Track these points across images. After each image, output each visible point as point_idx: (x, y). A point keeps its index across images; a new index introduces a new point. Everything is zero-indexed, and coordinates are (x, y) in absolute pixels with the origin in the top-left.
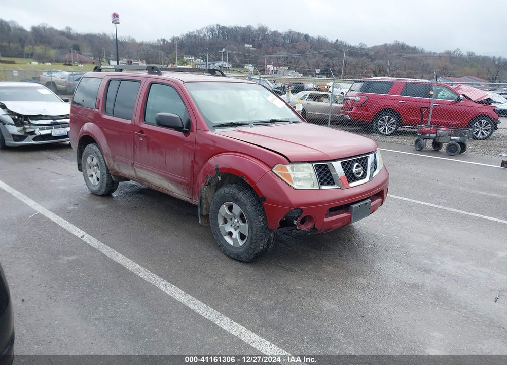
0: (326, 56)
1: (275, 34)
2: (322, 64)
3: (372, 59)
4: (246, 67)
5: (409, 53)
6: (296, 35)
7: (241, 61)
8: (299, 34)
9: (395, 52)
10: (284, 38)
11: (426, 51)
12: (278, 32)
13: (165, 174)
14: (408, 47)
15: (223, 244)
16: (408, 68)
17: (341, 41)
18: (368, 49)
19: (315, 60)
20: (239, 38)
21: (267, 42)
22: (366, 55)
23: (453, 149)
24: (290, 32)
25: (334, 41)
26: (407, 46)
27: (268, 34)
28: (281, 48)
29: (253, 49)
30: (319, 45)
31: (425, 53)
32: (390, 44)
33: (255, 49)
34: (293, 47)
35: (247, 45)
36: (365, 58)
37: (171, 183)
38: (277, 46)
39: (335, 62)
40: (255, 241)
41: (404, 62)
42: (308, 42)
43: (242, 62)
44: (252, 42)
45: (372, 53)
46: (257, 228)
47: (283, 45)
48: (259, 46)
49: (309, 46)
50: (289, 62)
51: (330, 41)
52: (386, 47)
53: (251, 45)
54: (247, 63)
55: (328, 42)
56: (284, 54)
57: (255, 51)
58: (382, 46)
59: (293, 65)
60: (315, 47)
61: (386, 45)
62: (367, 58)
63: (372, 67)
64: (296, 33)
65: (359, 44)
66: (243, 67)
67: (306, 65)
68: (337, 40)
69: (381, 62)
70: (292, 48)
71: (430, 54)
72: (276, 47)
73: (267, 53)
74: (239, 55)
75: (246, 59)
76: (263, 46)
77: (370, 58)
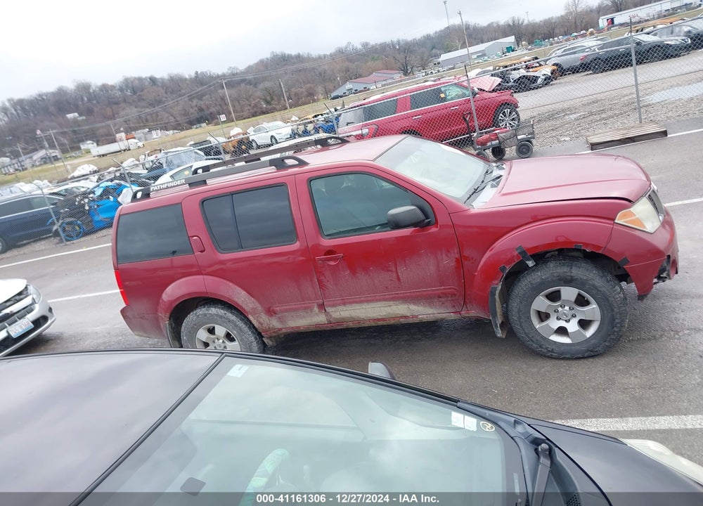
0: (191, 98)
1: (104, 88)
2: (192, 111)
3: (254, 83)
4: (83, 147)
5: (294, 63)
6: (137, 82)
7: (72, 141)
8: (140, 79)
9: (277, 66)
10: (121, 89)
11: (313, 56)
12: (108, 85)
13: (402, 295)
14: (290, 57)
15: (554, 347)
16: (304, 82)
17: (202, 73)
18: (242, 73)
19: (180, 108)
20: (52, 109)
21: (98, 102)
22: (243, 81)
23: (524, 150)
24: (126, 80)
25: (193, 75)
26: (288, 55)
27: (94, 91)
28: (123, 105)
29: (81, 118)
30: (175, 86)
31: (313, 58)
32: (267, 59)
33: (84, 118)
34: (141, 99)
35: (70, 116)
36: (243, 85)
37: (414, 304)
38: (117, 103)
39: (207, 102)
40: (619, 321)
41: (294, 76)
42: (158, 86)
43: (74, 142)
44: (76, 109)
45: (250, 77)
46: (619, 303)
47: (125, 101)
48: (89, 112)
49: (163, 91)
50: (144, 120)
51: (187, 77)
52: (264, 64)
53: (76, 114)
54: (82, 141)
55: (186, 79)
56: (132, 112)
57: (86, 120)
58: (257, 64)
59: (152, 124)
60: (170, 90)
61: (262, 62)
62: (246, 84)
63: (259, 94)
64: (136, 78)
65: (228, 70)
66: (79, 148)
67: (171, 118)
68: (197, 73)
69: (268, 84)
70: (139, 101)
71: (320, 58)
72: (116, 106)
73: (105, 118)
74: (64, 133)
75: (78, 136)
76: (96, 109)
77: (250, 83)
